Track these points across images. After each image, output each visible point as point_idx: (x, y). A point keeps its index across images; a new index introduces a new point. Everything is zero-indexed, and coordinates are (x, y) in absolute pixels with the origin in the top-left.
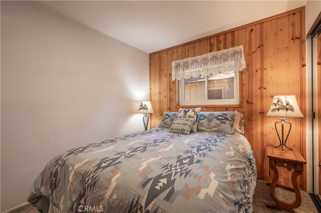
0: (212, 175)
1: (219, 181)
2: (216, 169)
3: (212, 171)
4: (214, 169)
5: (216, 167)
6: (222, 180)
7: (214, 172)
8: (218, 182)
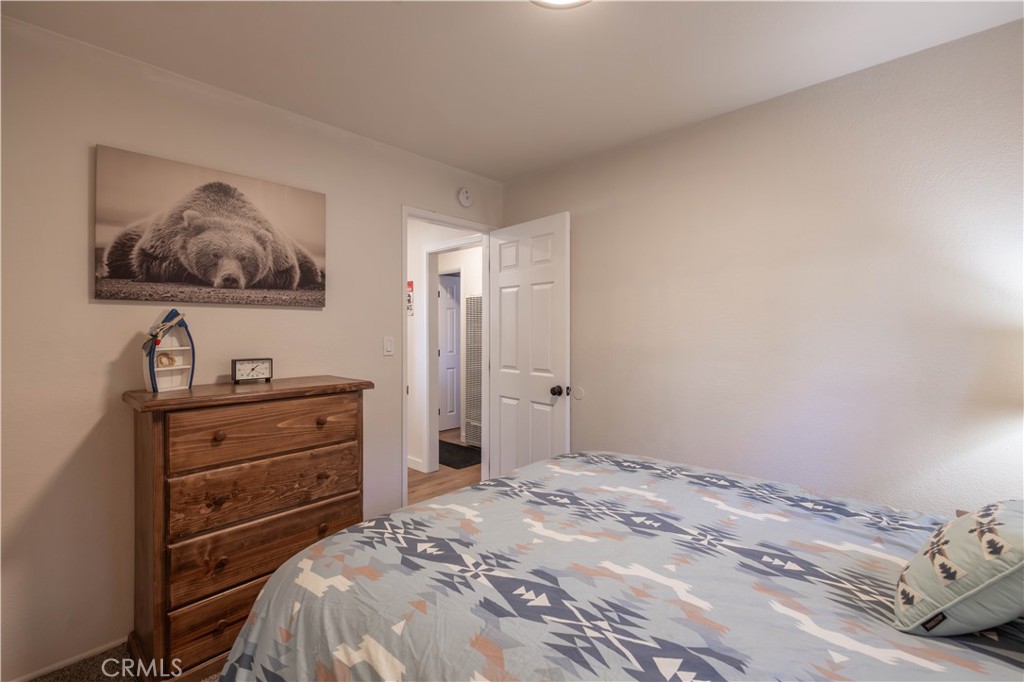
0: (342, 583)
1: (323, 599)
2: (362, 597)
3: (357, 583)
4: (364, 589)
5: (373, 598)
6: (327, 613)
7: (351, 590)
8: (320, 595)
